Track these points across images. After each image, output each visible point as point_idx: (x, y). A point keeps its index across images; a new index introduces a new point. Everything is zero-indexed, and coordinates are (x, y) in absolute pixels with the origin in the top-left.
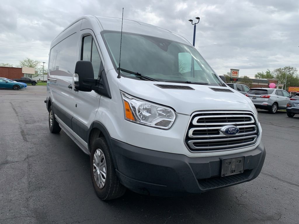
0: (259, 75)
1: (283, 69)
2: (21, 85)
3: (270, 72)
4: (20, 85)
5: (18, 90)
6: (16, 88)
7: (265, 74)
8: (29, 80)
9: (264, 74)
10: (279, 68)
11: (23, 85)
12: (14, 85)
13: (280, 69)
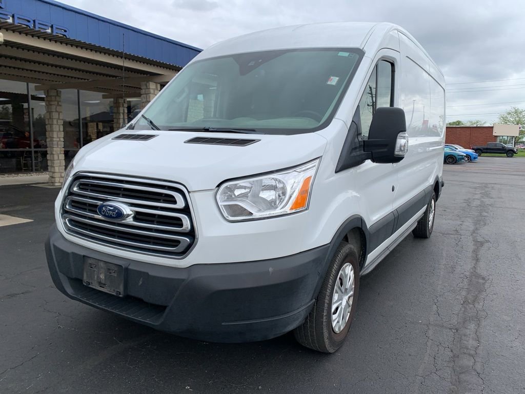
2: (459, 155)
4: (456, 156)
5: (453, 164)
6: (451, 160)
8: (501, 148)
11: (462, 156)
12: (449, 156)
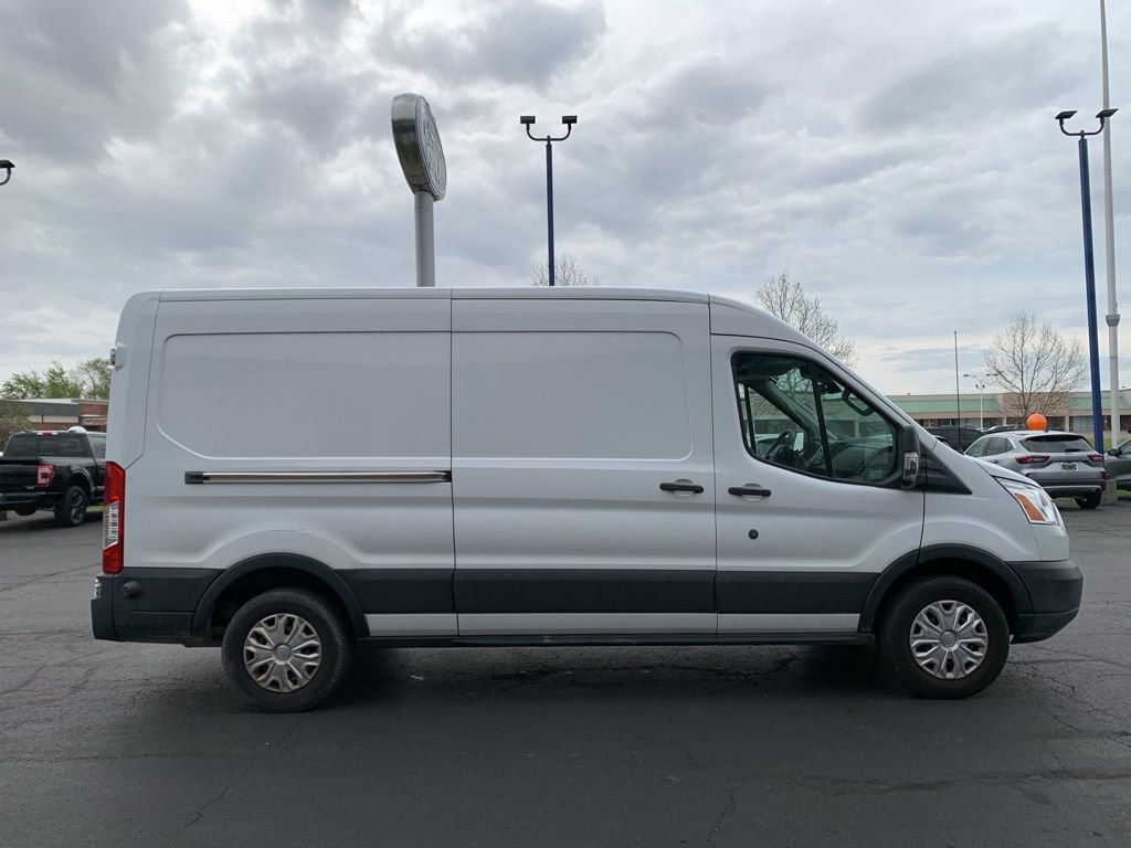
0: (21, 382)
1: (107, 363)
3: (63, 373)
7: (44, 379)
9: (40, 381)
10: (92, 358)
13: (98, 361)
